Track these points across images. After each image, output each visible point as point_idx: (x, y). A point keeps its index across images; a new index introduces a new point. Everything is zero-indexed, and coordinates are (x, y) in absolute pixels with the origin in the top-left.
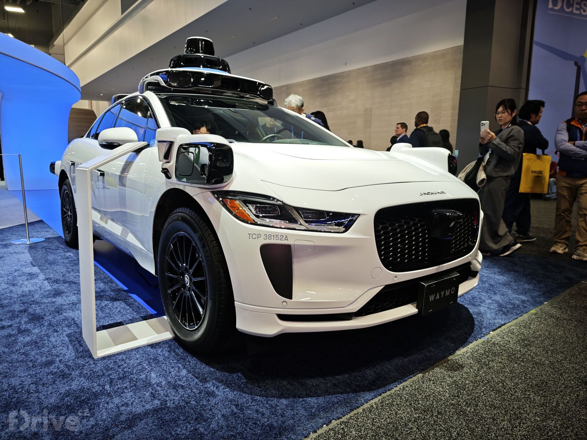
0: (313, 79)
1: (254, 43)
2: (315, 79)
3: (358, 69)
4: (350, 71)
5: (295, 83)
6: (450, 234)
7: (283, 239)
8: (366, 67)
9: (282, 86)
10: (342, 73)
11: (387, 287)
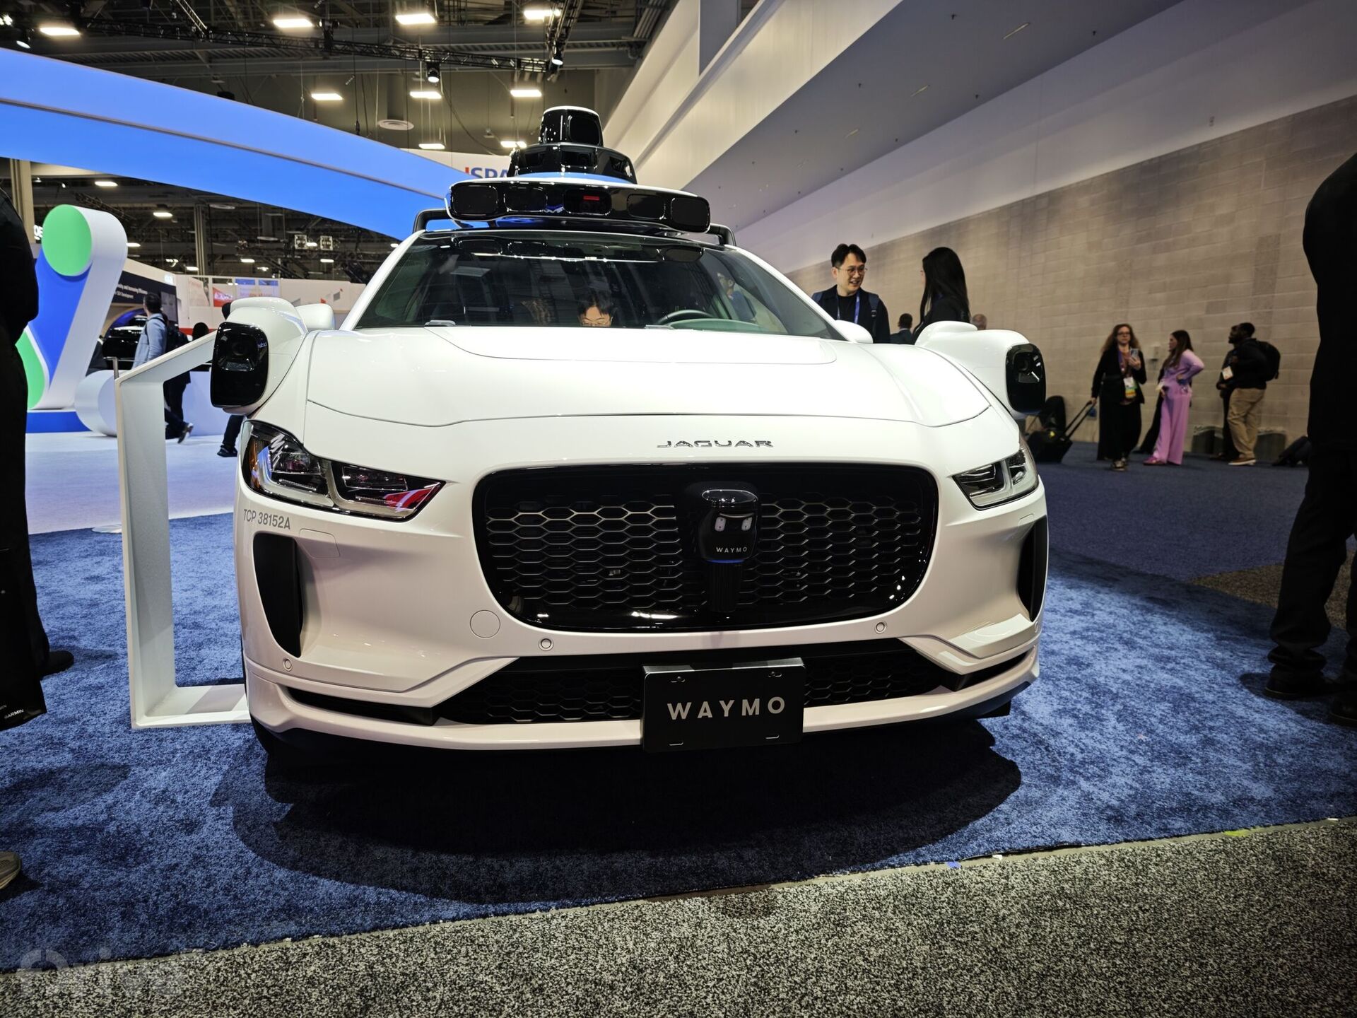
0: (1118, 170)
1: (977, 96)
2: (1124, 168)
3: (1244, 131)
4: (1221, 138)
5: (1070, 186)
6: (719, 550)
7: (283, 525)
8: (1268, 124)
9: (1039, 197)
10: (1200, 145)
11: (523, 662)
